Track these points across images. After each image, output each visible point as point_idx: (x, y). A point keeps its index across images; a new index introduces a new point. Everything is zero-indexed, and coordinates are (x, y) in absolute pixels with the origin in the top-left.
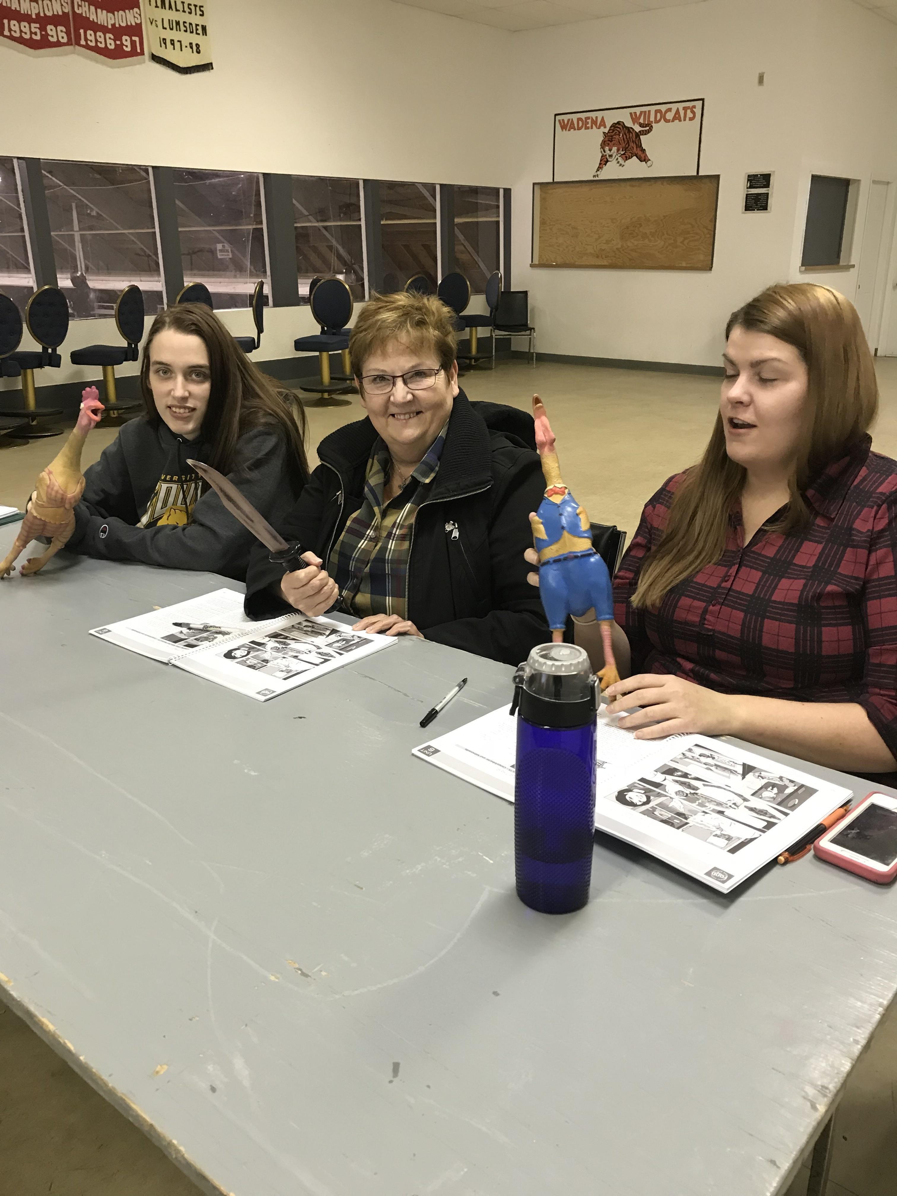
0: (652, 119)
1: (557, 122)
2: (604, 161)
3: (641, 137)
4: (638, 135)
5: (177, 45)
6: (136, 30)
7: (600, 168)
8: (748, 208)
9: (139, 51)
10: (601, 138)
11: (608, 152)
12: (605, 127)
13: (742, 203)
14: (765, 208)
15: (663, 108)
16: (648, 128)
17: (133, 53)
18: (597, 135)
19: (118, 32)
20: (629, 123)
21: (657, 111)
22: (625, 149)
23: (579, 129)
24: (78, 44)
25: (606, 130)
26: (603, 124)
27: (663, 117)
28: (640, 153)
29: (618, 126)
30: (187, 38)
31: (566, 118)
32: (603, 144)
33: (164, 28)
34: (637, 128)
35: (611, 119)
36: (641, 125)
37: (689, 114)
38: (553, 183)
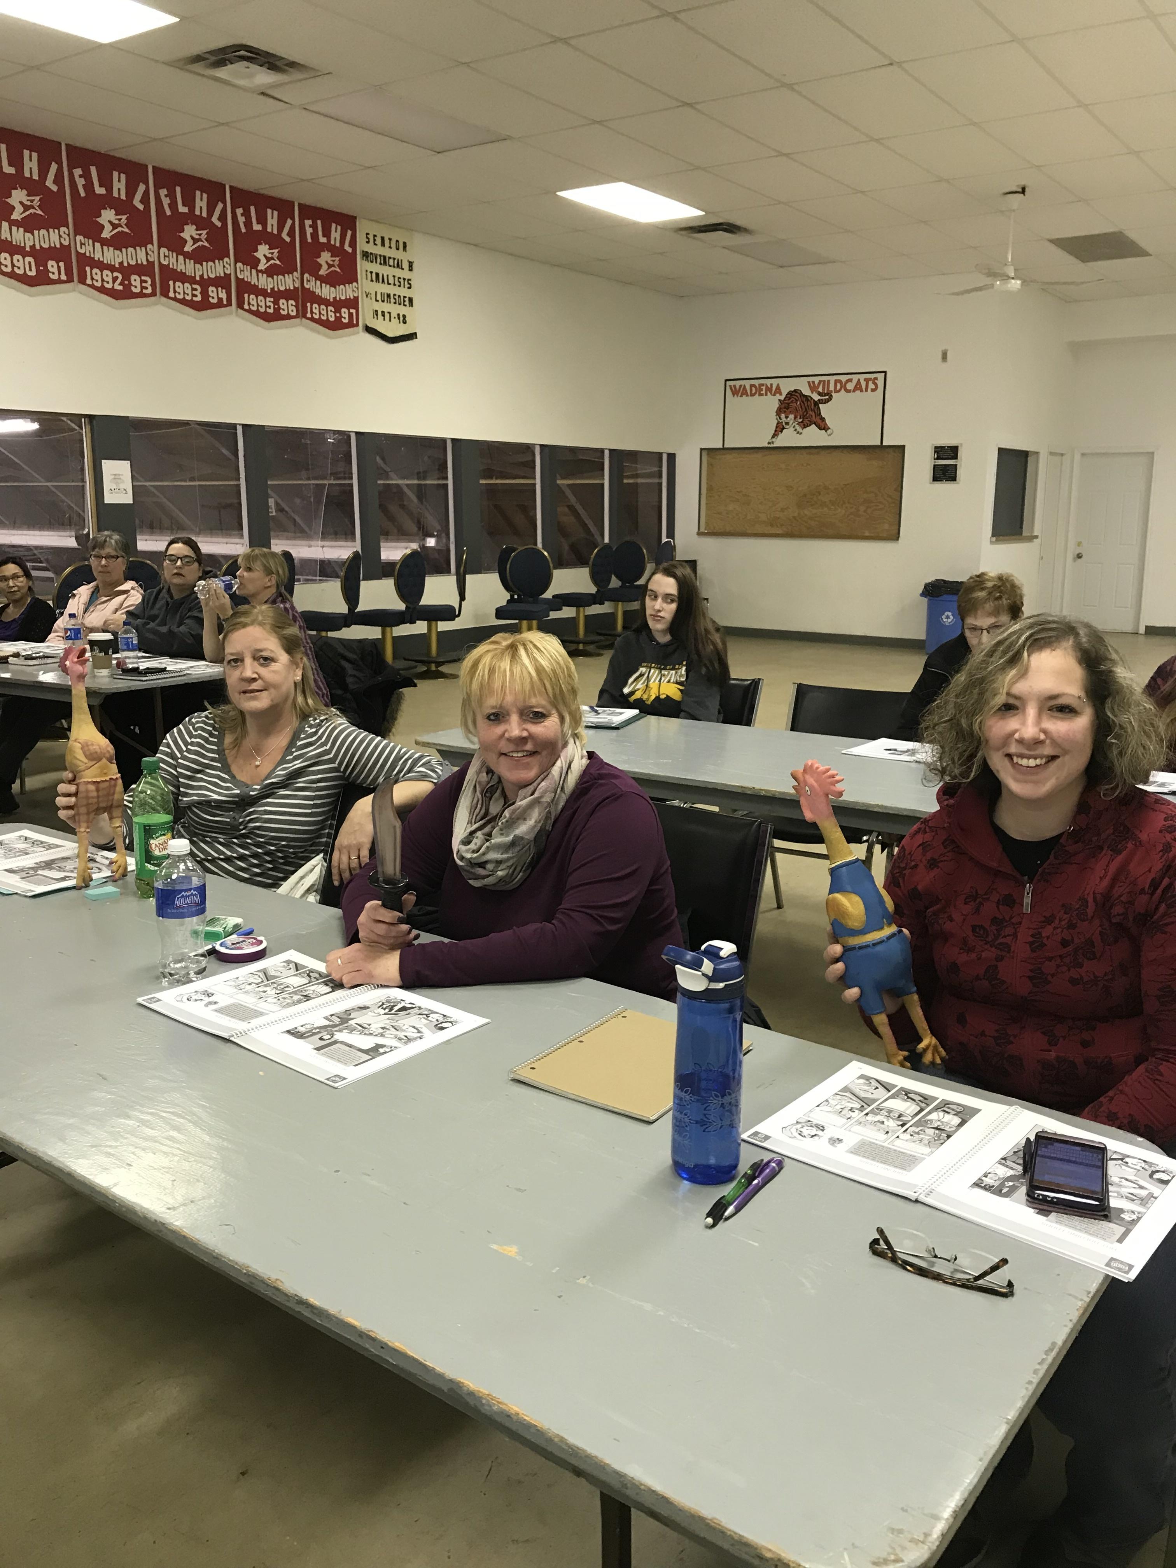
0: (832, 388)
1: (728, 388)
2: (780, 428)
3: (821, 406)
4: (816, 404)
5: (387, 316)
6: (353, 303)
7: (775, 435)
8: (936, 478)
9: (355, 322)
10: (777, 405)
11: (784, 419)
12: (781, 394)
13: (929, 474)
14: (953, 478)
15: (844, 378)
16: (827, 397)
17: (351, 325)
18: (772, 403)
19: (338, 304)
20: (806, 391)
21: (836, 381)
22: (803, 417)
23: (752, 395)
24: (304, 316)
25: (782, 398)
26: (778, 391)
27: (844, 386)
28: (819, 421)
29: (794, 394)
30: (395, 309)
31: (738, 383)
32: (779, 412)
33: (377, 301)
34: (816, 397)
35: (787, 387)
36: (820, 394)
37: (871, 386)
38: (724, 449)
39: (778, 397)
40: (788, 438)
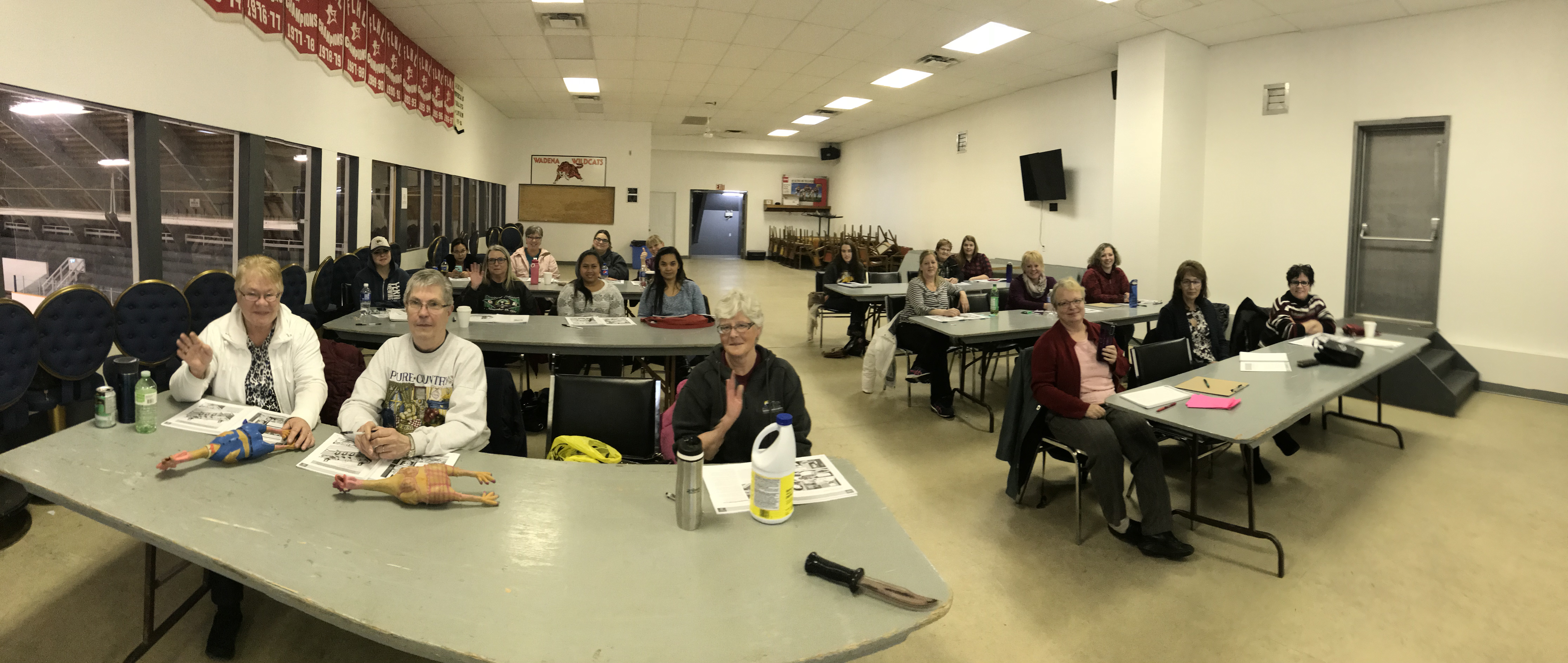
0: (583, 162)
1: (533, 159)
2: (559, 177)
3: (578, 169)
4: (576, 168)
7: (556, 180)
8: (629, 201)
10: (557, 167)
11: (561, 174)
12: (559, 163)
13: (626, 199)
14: (636, 201)
15: (588, 159)
16: (581, 165)
18: (555, 166)
20: (571, 162)
21: (585, 159)
22: (570, 173)
23: (545, 162)
25: (560, 165)
26: (558, 161)
27: (588, 162)
28: (578, 176)
29: (565, 164)
31: (538, 157)
32: (558, 170)
34: (576, 165)
35: (562, 160)
36: (577, 164)
37: (600, 163)
38: (531, 185)
39: (557, 164)
40: (563, 181)
